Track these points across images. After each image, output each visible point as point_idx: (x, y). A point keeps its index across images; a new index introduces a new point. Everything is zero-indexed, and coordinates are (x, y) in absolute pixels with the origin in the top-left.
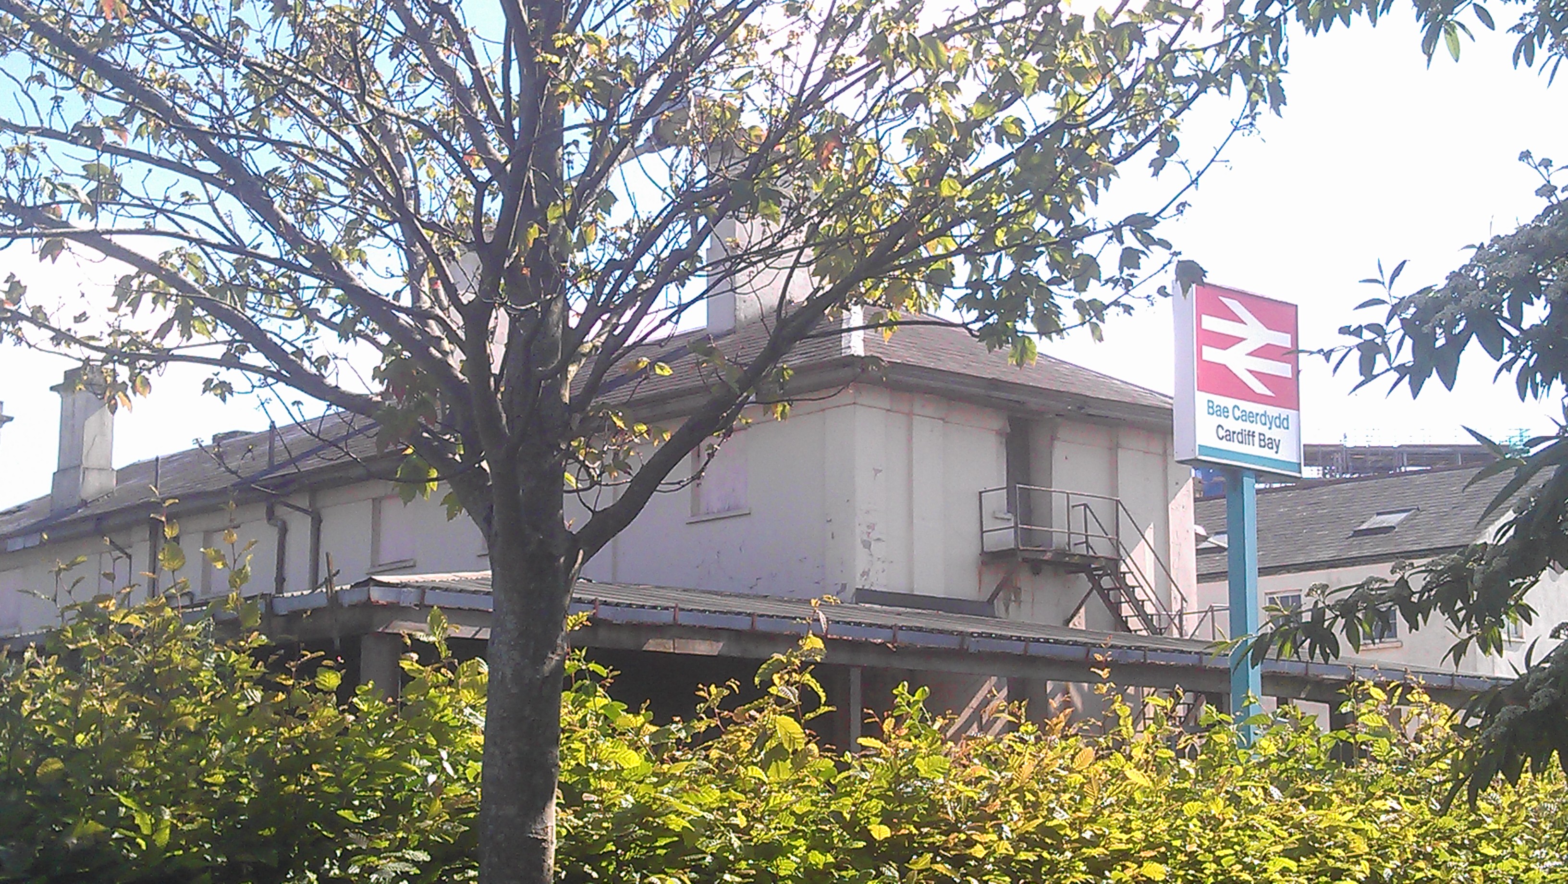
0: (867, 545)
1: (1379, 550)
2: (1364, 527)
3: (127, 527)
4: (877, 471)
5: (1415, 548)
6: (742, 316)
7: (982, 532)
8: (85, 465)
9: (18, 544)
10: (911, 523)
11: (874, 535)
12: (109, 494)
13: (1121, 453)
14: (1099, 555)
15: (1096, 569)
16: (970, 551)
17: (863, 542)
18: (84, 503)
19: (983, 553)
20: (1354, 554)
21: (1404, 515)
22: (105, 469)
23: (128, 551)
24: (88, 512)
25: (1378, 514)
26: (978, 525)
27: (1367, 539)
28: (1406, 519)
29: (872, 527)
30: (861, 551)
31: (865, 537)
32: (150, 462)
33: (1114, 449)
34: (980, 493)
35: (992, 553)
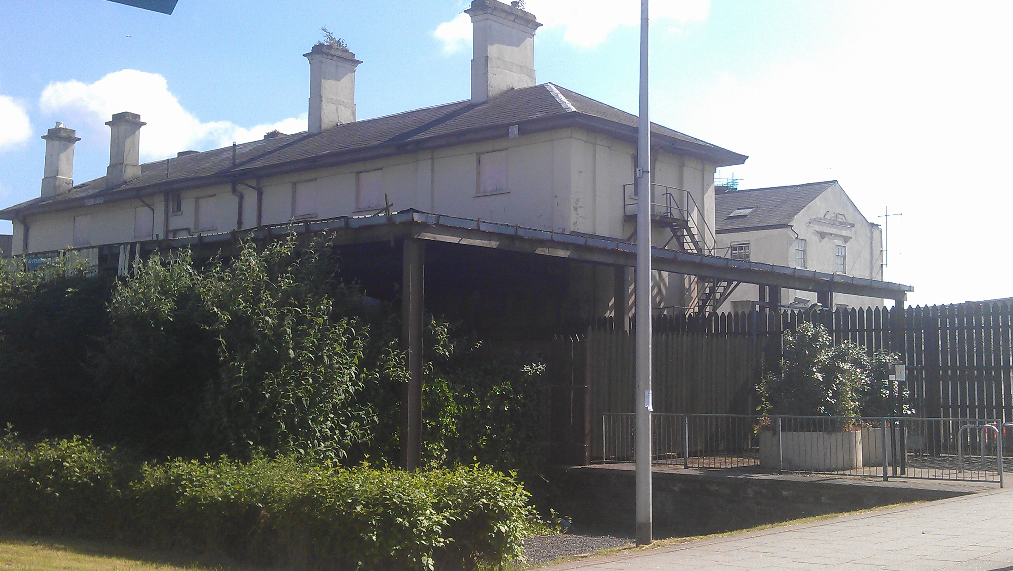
0: (576, 209)
1: (742, 226)
2: (732, 215)
3: (153, 194)
4: (581, 172)
5: (760, 225)
6: (491, 94)
7: (625, 205)
8: (125, 163)
9: (91, 202)
10: (594, 199)
11: (579, 204)
12: (138, 178)
13: (685, 168)
14: (675, 217)
15: (675, 226)
16: (619, 214)
17: (574, 207)
18: (125, 182)
19: (625, 216)
20: (729, 227)
21: (751, 209)
22: (136, 165)
23: (152, 207)
24: (129, 187)
25: (738, 209)
26: (623, 200)
27: (733, 221)
28: (752, 211)
29: (578, 200)
30: (573, 212)
31: (575, 205)
32: (164, 161)
33: (681, 167)
34: (624, 186)
35: (630, 215)
